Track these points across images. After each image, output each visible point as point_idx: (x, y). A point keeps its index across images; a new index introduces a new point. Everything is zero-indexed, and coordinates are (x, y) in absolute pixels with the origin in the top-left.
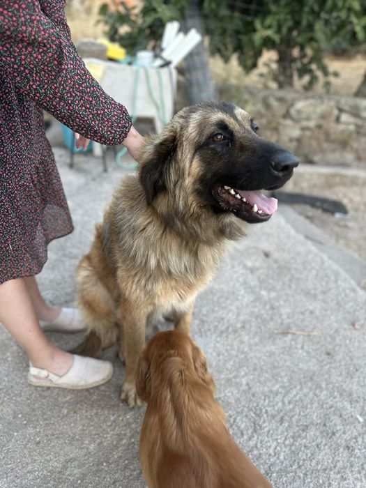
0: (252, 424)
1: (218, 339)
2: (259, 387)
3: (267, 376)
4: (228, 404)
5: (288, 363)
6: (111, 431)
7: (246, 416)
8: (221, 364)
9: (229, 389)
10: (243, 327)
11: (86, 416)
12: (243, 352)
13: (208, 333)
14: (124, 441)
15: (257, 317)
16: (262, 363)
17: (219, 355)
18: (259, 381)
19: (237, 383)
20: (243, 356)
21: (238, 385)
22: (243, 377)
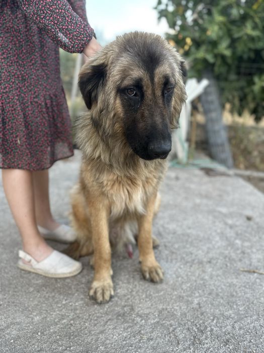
0: (192, 338)
1: (182, 266)
2: (211, 309)
3: (222, 301)
4: (173, 315)
5: (248, 295)
6: (57, 311)
7: (188, 329)
8: (177, 284)
9: (178, 304)
10: (210, 262)
11: (45, 296)
12: (202, 279)
13: (174, 262)
14: (65, 321)
15: (225, 257)
16: (220, 291)
17: (178, 277)
18: (212, 304)
19: (188, 301)
20: (202, 282)
21: (188, 303)
22: (197, 297)
